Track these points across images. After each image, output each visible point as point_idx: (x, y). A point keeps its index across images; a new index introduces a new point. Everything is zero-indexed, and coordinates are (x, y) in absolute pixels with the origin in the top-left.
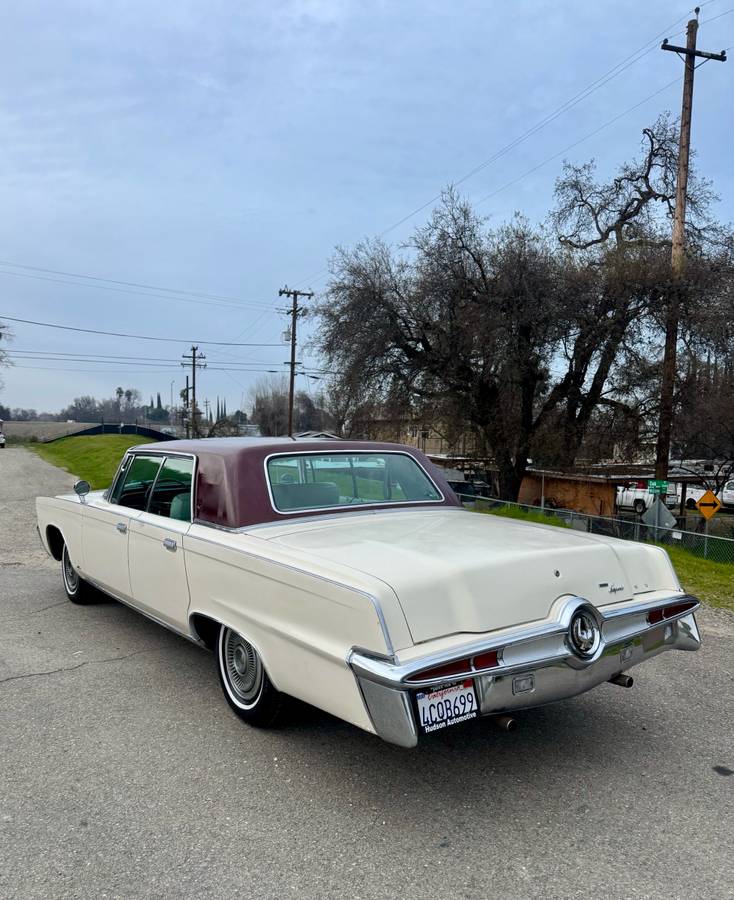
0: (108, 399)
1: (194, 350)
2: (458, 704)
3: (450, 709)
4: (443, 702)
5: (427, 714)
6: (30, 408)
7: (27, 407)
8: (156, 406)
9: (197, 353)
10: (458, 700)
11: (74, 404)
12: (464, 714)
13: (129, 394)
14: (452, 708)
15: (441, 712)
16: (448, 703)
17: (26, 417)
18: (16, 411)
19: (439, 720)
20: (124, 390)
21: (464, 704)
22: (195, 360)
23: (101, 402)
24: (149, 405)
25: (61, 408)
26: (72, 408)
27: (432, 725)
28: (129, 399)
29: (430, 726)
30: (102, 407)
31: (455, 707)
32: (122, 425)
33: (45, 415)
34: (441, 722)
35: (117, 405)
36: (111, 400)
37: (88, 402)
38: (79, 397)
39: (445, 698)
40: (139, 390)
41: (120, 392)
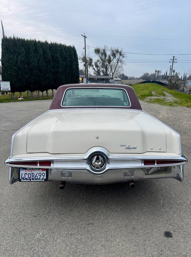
0: (153, 73)
1: (174, 57)
2: (38, 175)
3: (33, 176)
4: (31, 173)
5: (23, 176)
6: (133, 76)
7: (132, 76)
8: (165, 75)
9: (175, 58)
10: (38, 174)
11: (143, 75)
12: (39, 179)
13: (158, 72)
14: (35, 176)
15: (29, 176)
16: (33, 174)
17: (132, 79)
18: (129, 77)
19: (28, 178)
20: (157, 71)
21: (40, 176)
22: (173, 60)
23: (151, 74)
24: (164, 75)
25: (140, 76)
26: (143, 76)
27: (25, 179)
28: (158, 73)
29: (23, 179)
30: (150, 75)
31: (36, 176)
32: (152, 80)
33: (136, 78)
34: (29, 179)
35: (155, 75)
36: (153, 74)
37: (147, 74)
38: (145, 73)
39: (32, 172)
40: (161, 70)
41: (156, 71)
